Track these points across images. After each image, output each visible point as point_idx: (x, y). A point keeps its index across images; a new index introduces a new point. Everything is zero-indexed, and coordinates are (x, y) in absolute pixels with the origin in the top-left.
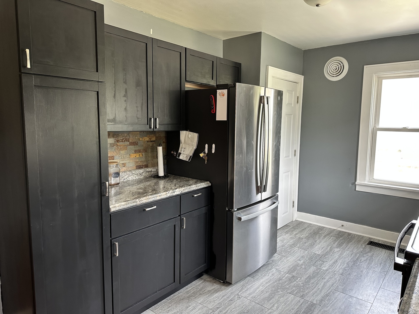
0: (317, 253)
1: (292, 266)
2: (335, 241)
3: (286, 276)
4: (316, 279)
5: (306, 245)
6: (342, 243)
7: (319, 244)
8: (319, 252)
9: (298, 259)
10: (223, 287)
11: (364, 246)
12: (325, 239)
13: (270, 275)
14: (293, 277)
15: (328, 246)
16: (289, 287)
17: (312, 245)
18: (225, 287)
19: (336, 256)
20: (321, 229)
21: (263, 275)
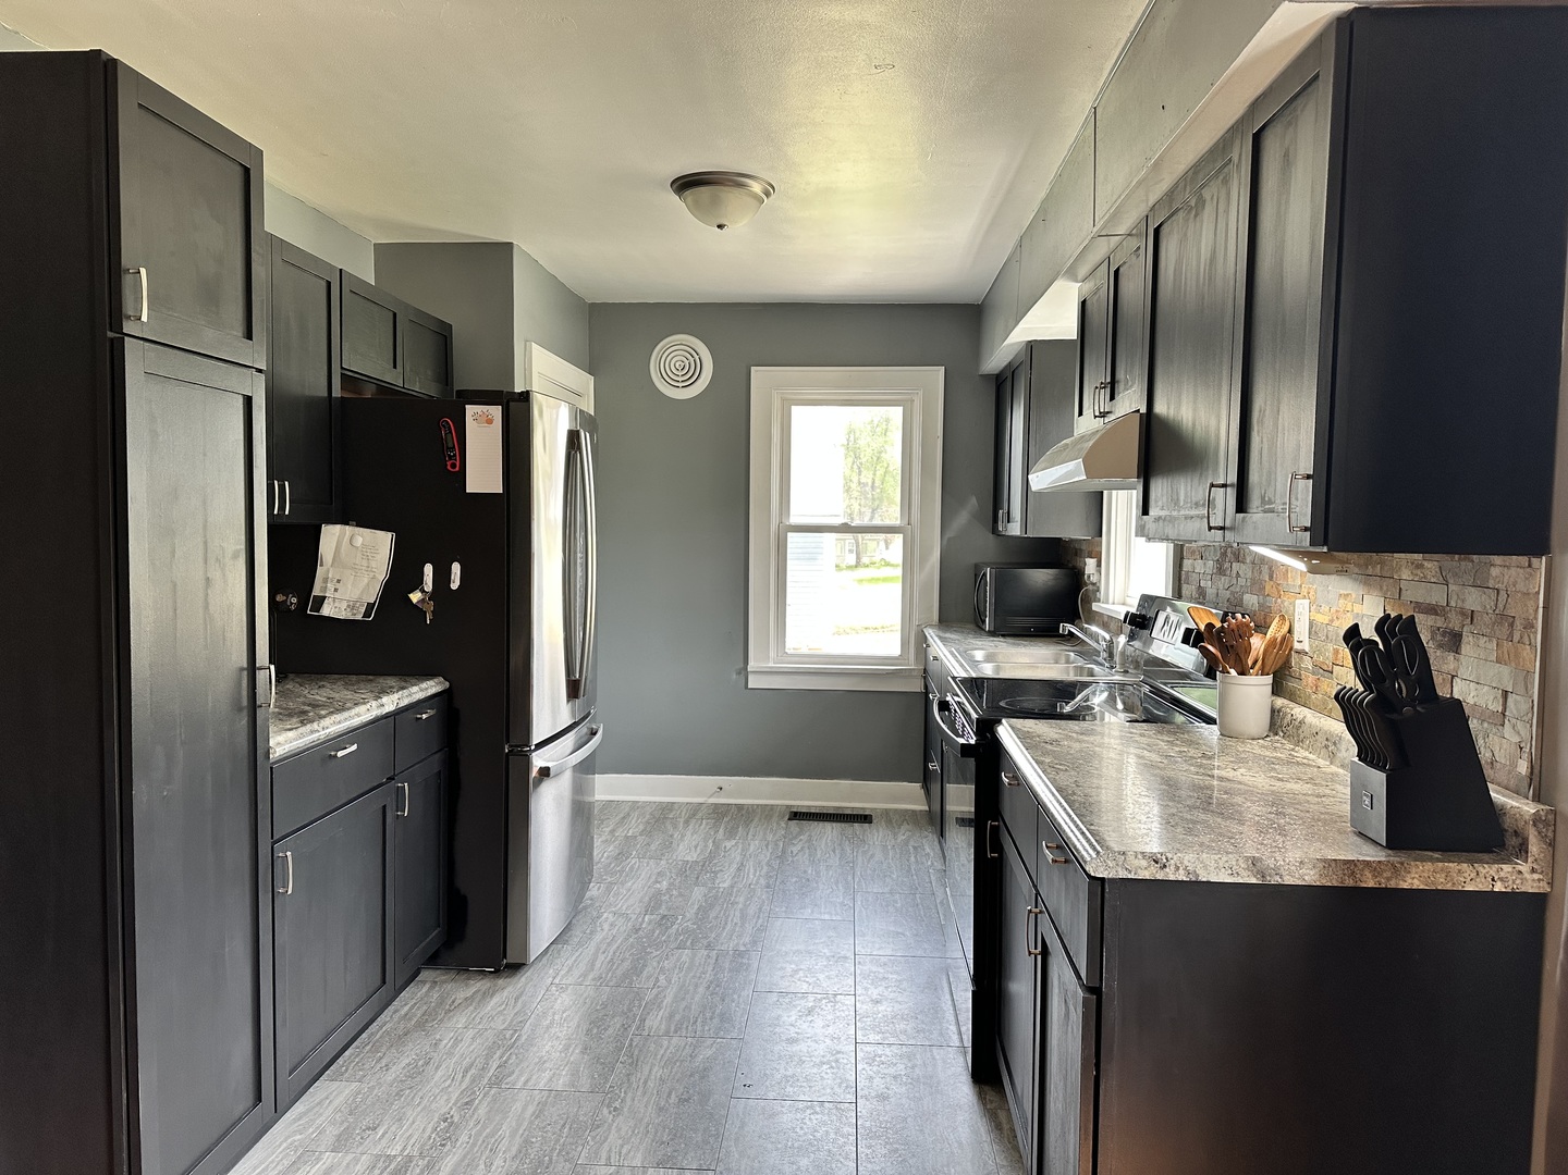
0: (688, 858)
1: (647, 898)
2: (716, 827)
3: (646, 919)
4: (718, 908)
5: (653, 847)
6: (732, 828)
7: (682, 839)
8: (693, 857)
9: (652, 880)
10: (500, 982)
11: (784, 825)
12: (690, 827)
13: (606, 927)
14: (664, 917)
15: (705, 840)
16: (669, 937)
17: (668, 846)
18: (508, 980)
19: (736, 856)
20: (667, 808)
21: (588, 932)
